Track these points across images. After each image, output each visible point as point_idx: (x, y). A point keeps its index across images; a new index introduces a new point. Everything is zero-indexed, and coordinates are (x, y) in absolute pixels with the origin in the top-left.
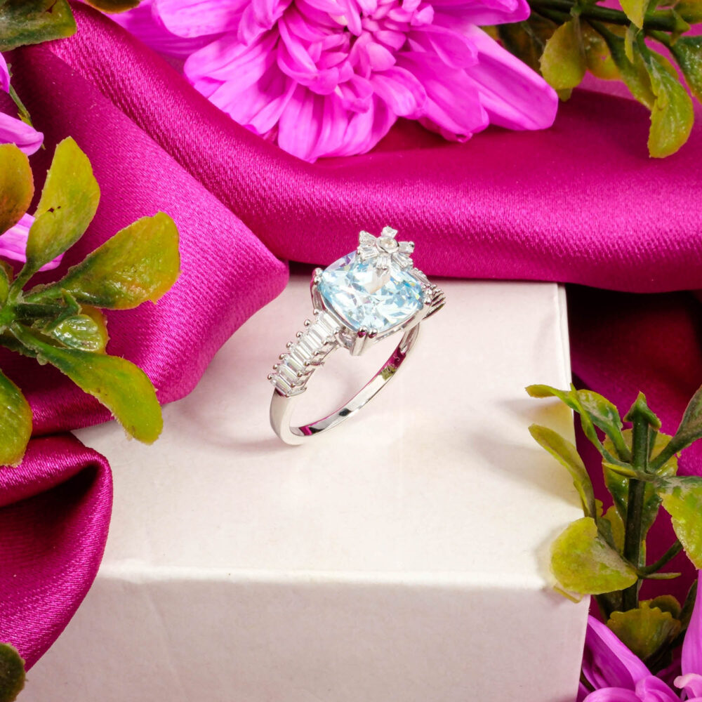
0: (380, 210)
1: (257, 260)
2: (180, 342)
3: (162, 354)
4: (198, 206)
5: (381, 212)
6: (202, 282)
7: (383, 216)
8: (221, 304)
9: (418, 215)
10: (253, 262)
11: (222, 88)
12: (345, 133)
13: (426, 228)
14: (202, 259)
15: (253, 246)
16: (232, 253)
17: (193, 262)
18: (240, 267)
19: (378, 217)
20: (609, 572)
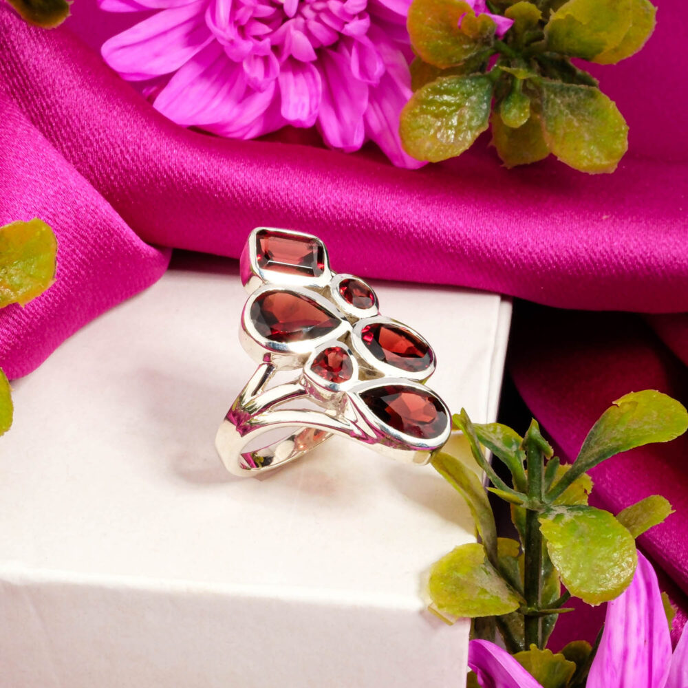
0: (242, 188)
4: (65, 185)
5: (244, 191)
7: (245, 195)
8: (76, 282)
9: (281, 197)
13: (289, 211)
19: (240, 195)
20: (487, 597)
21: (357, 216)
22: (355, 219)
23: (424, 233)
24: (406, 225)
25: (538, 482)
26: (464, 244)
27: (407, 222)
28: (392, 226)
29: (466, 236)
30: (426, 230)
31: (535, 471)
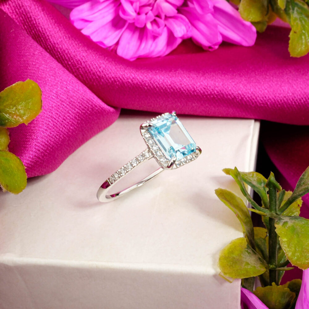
0: (158, 83)
1: (94, 106)
2: (43, 146)
3: (32, 151)
5: (159, 84)
6: (60, 116)
7: (160, 86)
9: (178, 86)
10: (91, 107)
11: (90, 25)
12: (151, 46)
13: (182, 92)
14: (60, 105)
15: (92, 99)
16: (79, 103)
17: (55, 106)
18: (83, 109)
19: (157, 87)
20: (249, 267)
21: (216, 92)
22: (215, 93)
23: (249, 98)
24: (240, 94)
25: (274, 204)
26: (268, 102)
27: (240, 93)
28: (233, 95)
29: (269, 97)
30: (249, 96)
31: (273, 198)
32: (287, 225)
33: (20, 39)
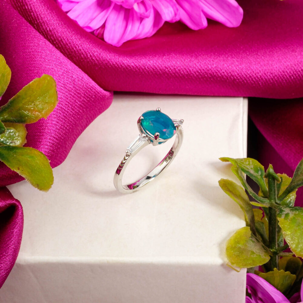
1: (96, 93)
2: (56, 139)
3: (47, 145)
4: (66, 68)
6: (69, 107)
8: (78, 116)
14: (68, 95)
15: (94, 86)
17: (64, 97)
20: (255, 256)
31: (272, 188)
32: (289, 218)
33: (23, 29)
